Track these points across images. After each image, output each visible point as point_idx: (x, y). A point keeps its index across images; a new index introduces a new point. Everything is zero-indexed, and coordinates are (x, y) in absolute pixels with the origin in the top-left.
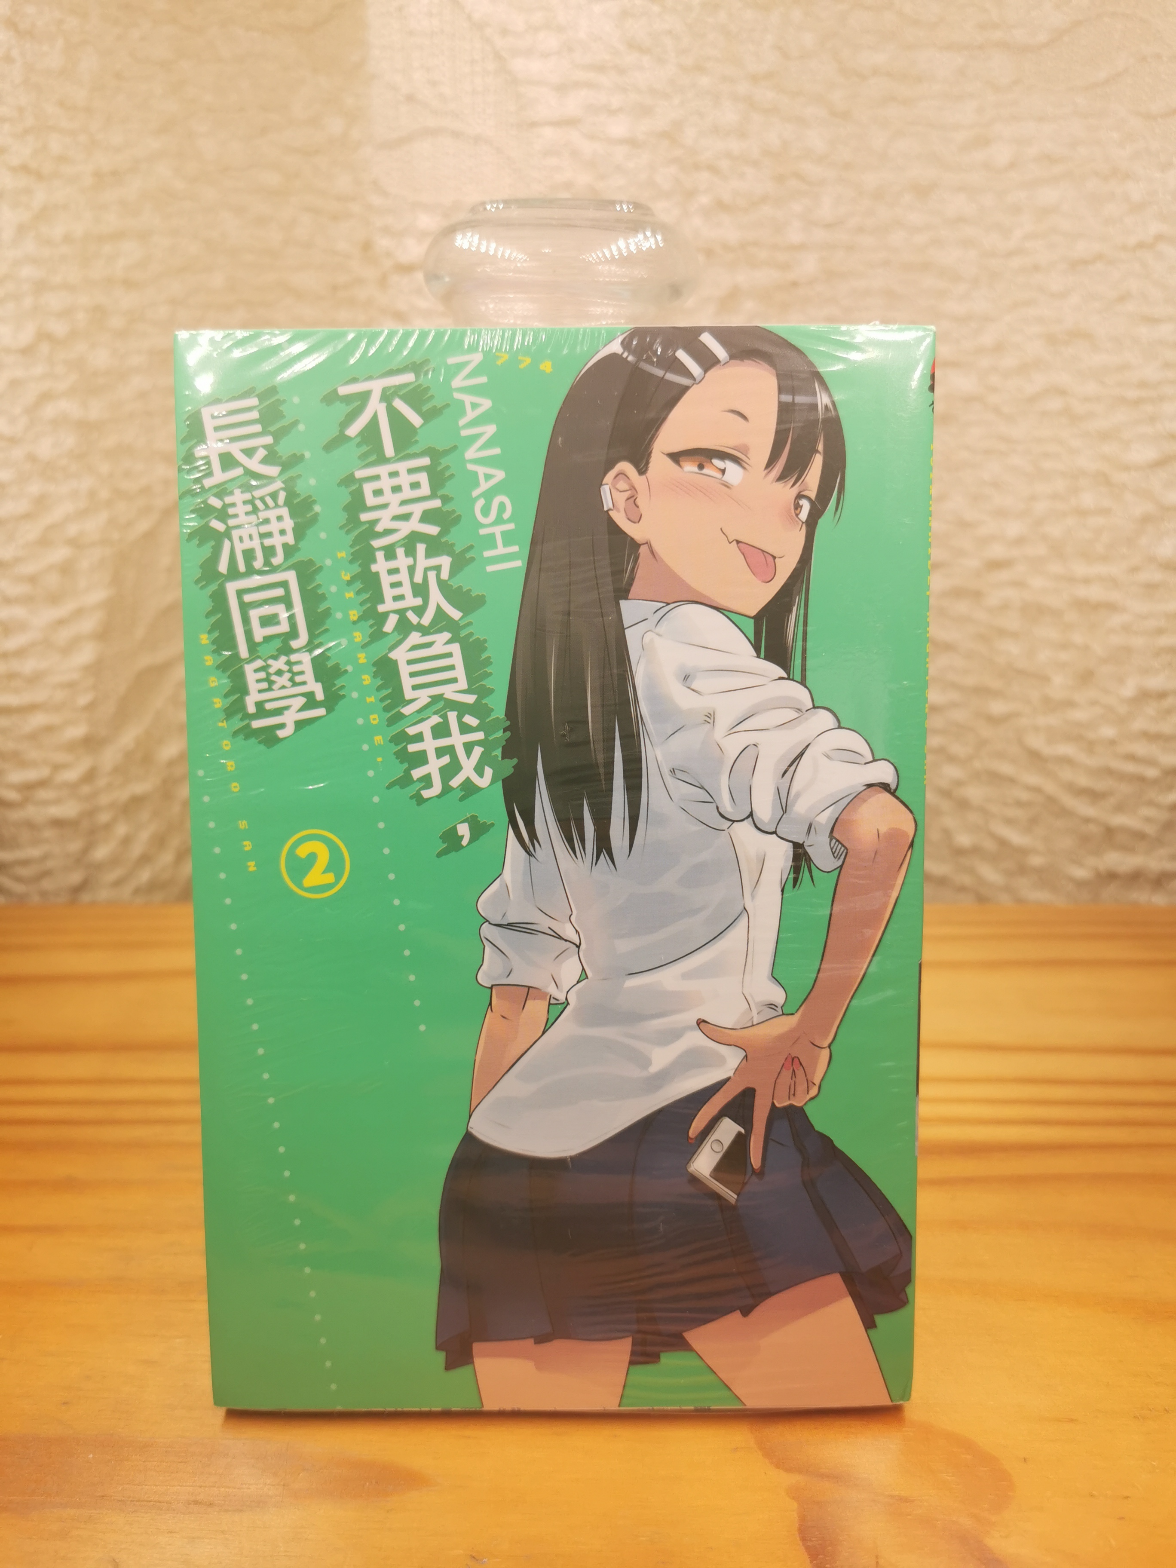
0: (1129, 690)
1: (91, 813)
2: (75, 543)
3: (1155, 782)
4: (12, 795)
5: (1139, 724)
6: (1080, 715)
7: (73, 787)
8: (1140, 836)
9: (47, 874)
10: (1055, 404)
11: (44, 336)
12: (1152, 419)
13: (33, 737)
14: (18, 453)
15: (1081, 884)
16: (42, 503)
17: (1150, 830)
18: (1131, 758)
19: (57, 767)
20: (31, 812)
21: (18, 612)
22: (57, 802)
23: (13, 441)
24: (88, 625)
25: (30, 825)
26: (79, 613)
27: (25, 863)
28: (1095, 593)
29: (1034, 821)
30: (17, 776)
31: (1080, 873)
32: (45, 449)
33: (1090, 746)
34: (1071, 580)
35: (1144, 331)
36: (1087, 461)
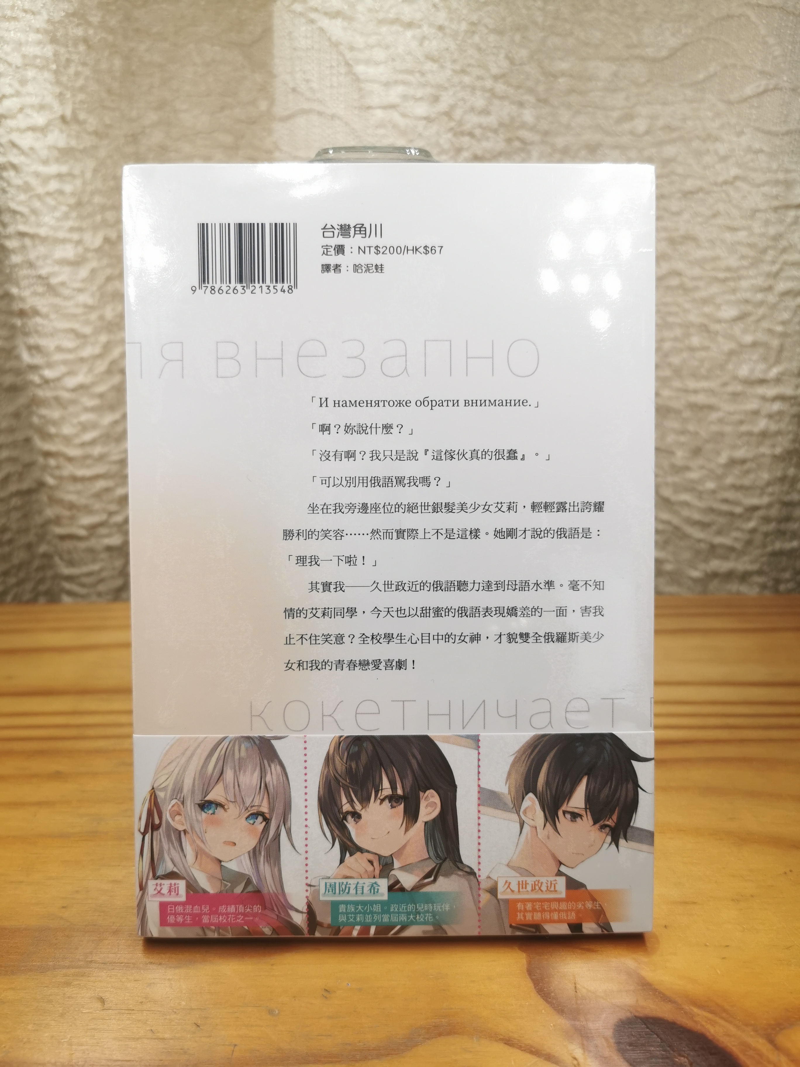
0: (723, 459)
3: (740, 516)
5: (729, 480)
6: (693, 475)
8: (732, 549)
10: (674, 281)
12: (734, 291)
15: (696, 581)
17: (737, 545)
18: (726, 501)
28: (701, 399)
31: (696, 574)
33: (700, 495)
34: (686, 391)
35: (728, 236)
36: (693, 318)
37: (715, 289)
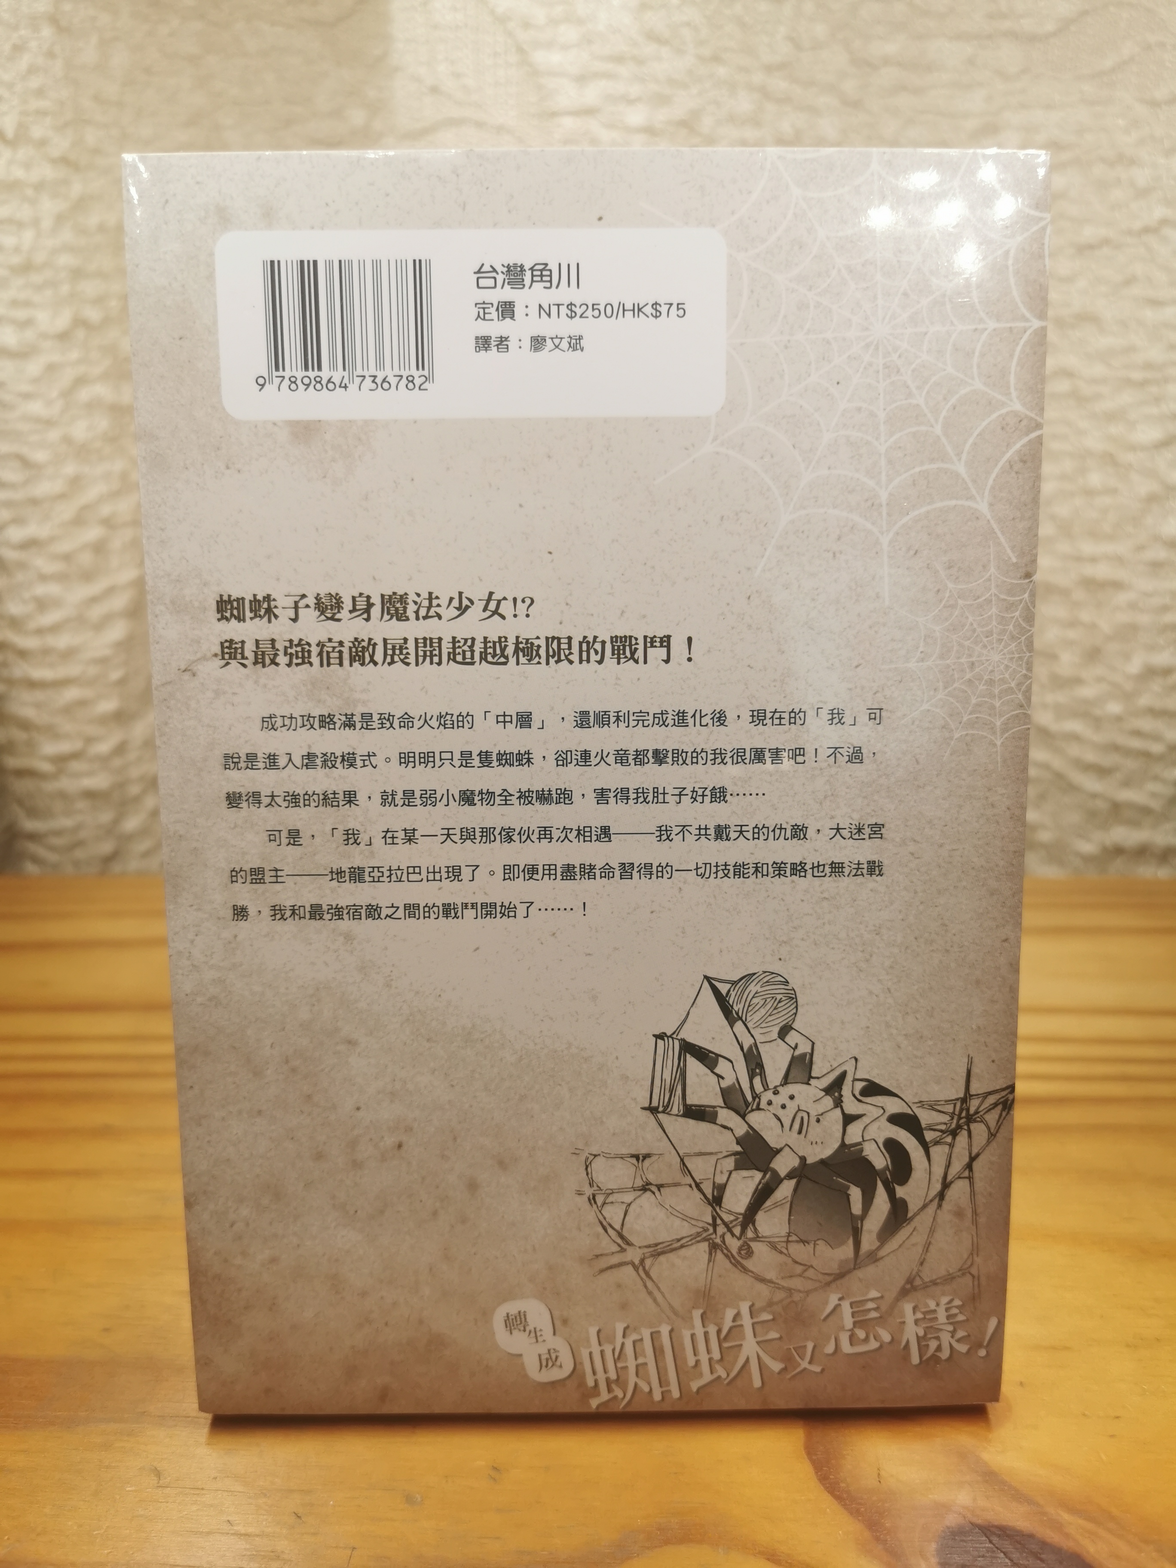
0: (1135, 666)
1: (121, 785)
2: (108, 523)
3: (1160, 758)
4: (46, 767)
5: (1144, 701)
6: (1087, 692)
7: (104, 760)
8: (1146, 811)
9: (80, 844)
11: (79, 322)
12: (1157, 400)
13: (68, 710)
14: (54, 435)
15: (1087, 859)
16: (76, 483)
17: (1156, 805)
18: (1138, 733)
19: (89, 740)
20: (66, 784)
21: (53, 589)
22: (90, 774)
23: (49, 423)
24: (120, 602)
25: (63, 795)
26: (111, 591)
27: (58, 833)
28: (1102, 571)
29: (1042, 797)
30: (50, 748)
31: (1087, 847)
32: (80, 430)
33: (1097, 722)
34: (1079, 559)
35: (1149, 314)
36: (1094, 442)
37: (1127, 397)
